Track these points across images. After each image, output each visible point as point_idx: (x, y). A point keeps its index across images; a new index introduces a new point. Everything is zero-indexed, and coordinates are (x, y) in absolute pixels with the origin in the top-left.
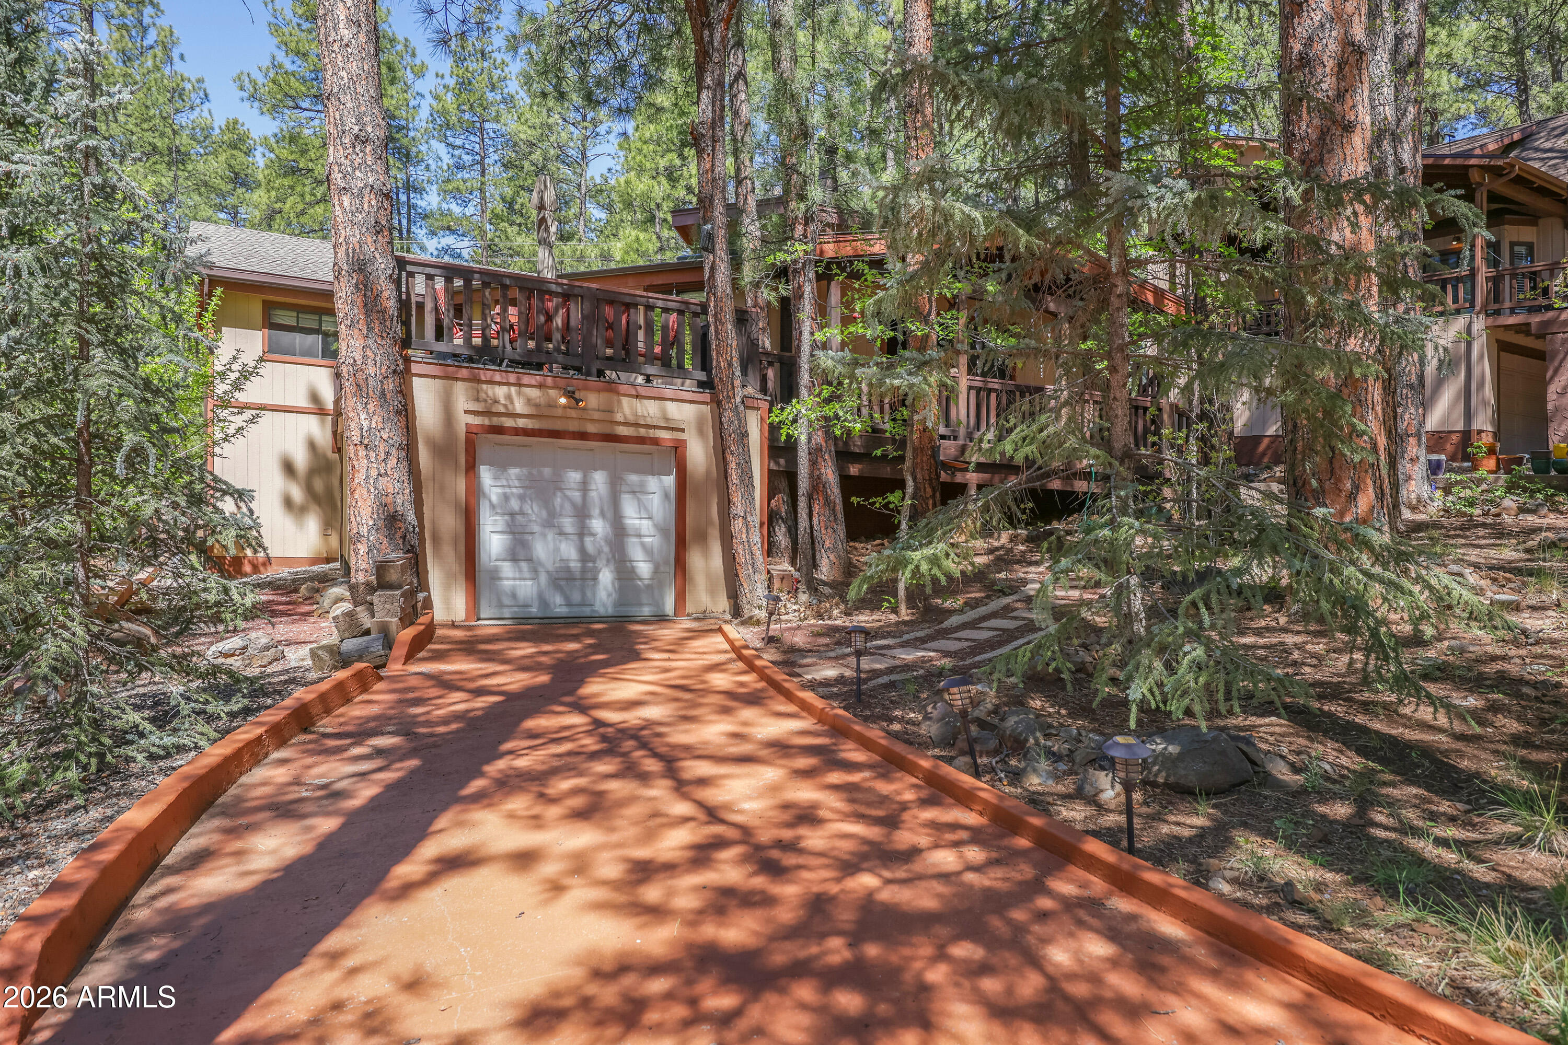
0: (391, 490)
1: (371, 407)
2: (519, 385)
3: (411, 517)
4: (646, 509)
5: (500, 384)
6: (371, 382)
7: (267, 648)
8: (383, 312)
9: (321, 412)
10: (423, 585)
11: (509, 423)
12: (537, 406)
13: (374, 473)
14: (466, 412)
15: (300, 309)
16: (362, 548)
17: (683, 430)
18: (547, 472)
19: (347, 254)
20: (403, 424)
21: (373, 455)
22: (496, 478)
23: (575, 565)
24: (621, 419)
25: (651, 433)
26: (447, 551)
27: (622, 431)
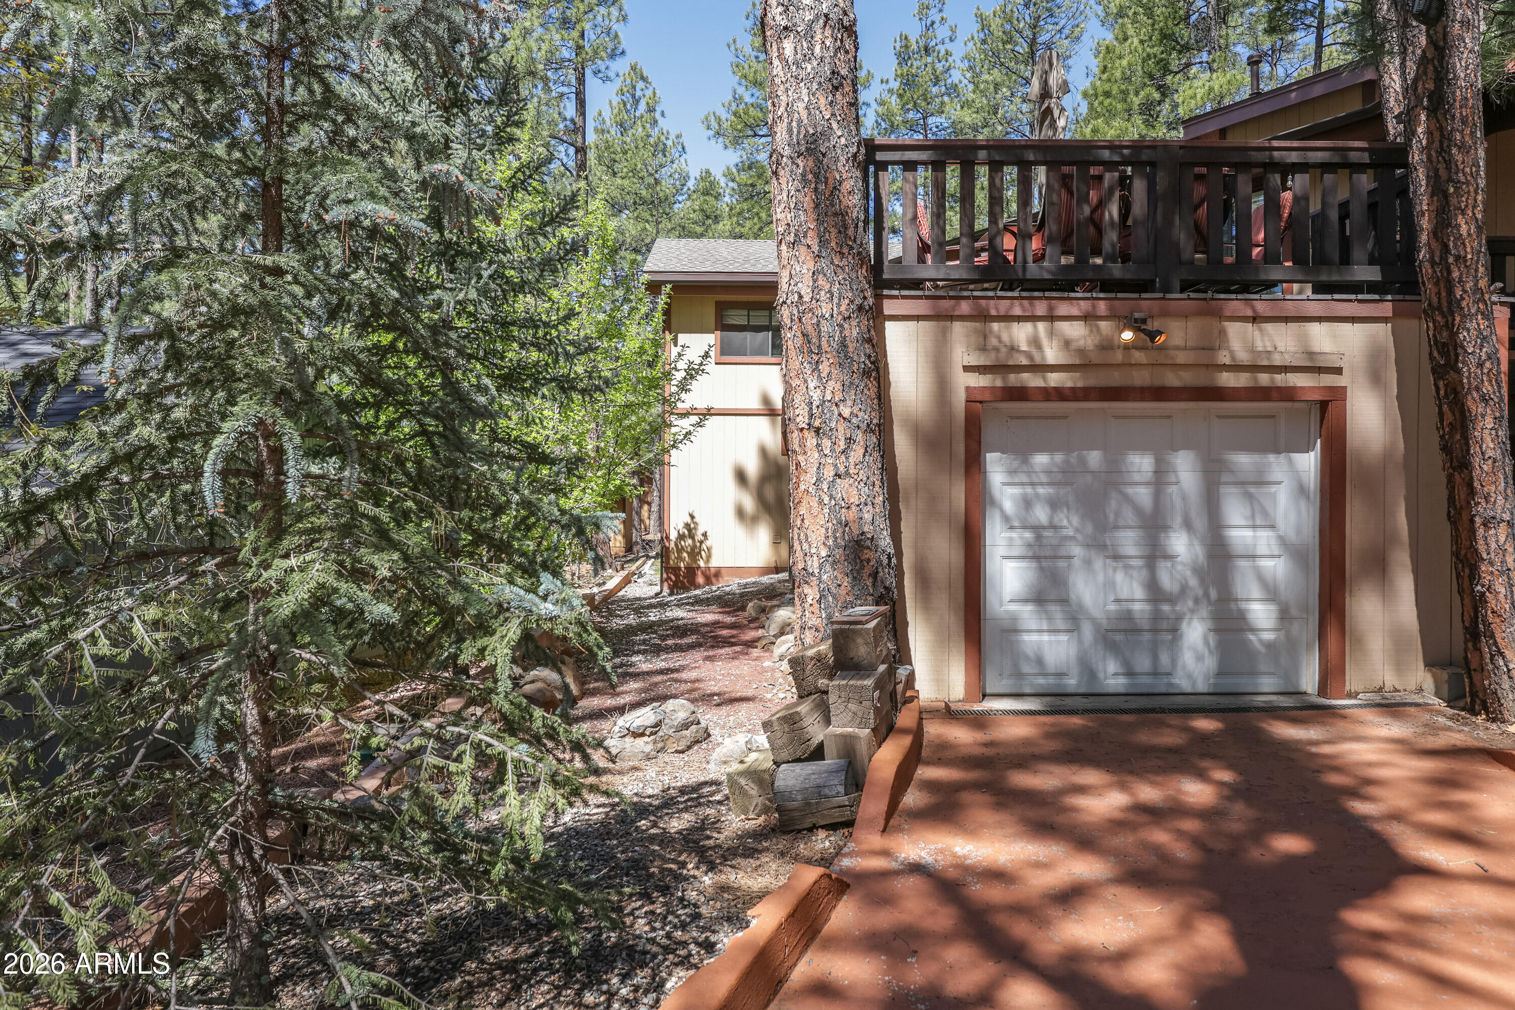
0: (854, 500)
1: (824, 368)
2: (1051, 318)
3: (885, 541)
4: (1265, 513)
5: (1019, 319)
6: (825, 327)
7: (686, 726)
8: (842, 214)
9: (771, 413)
10: (902, 655)
11: (1032, 381)
12: (1081, 352)
13: (829, 473)
14: (967, 369)
15: (750, 307)
17: (1338, 371)
18: (1094, 458)
19: (790, 131)
20: (873, 392)
21: (827, 443)
22: (1012, 472)
23: (1140, 608)
24: (1227, 361)
25: (1280, 379)
26: (941, 601)
27: (1228, 380)
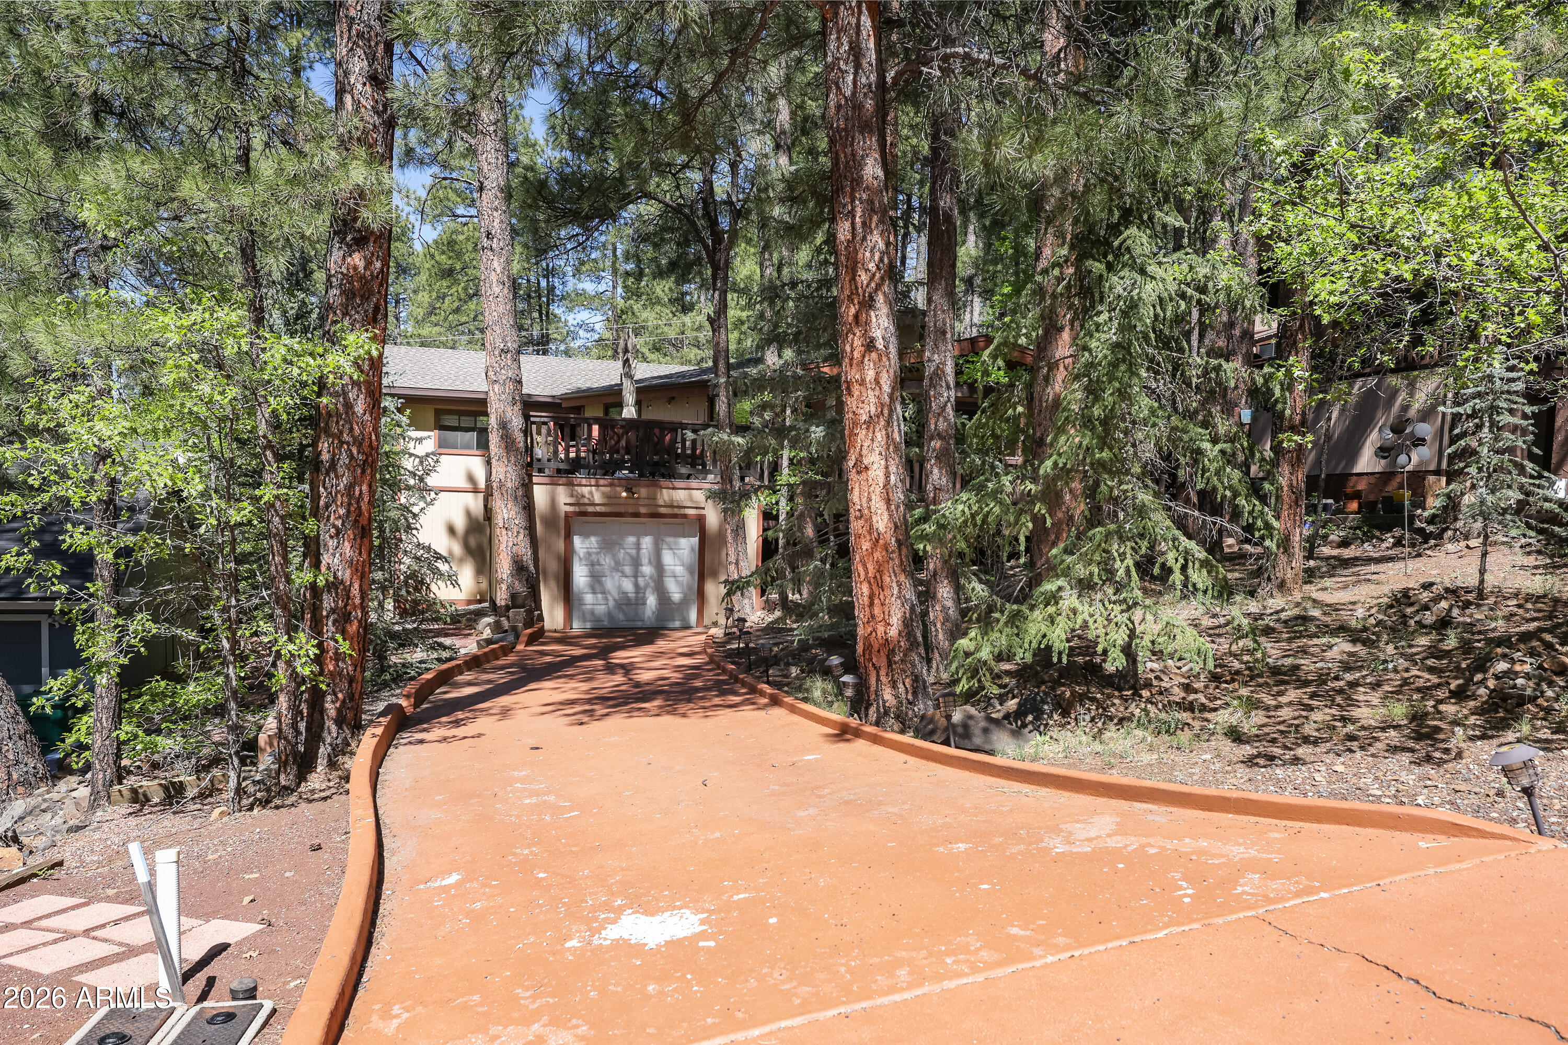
0: (520, 552)
2: (597, 485)
3: (532, 568)
5: (585, 485)
6: (509, 492)
9: (476, 491)
10: (539, 607)
11: (590, 509)
15: (461, 413)
16: (504, 587)
17: (702, 508)
19: (497, 419)
22: (583, 542)
23: (632, 595)
24: (662, 503)
25: (682, 511)
26: (553, 584)
27: (663, 510)
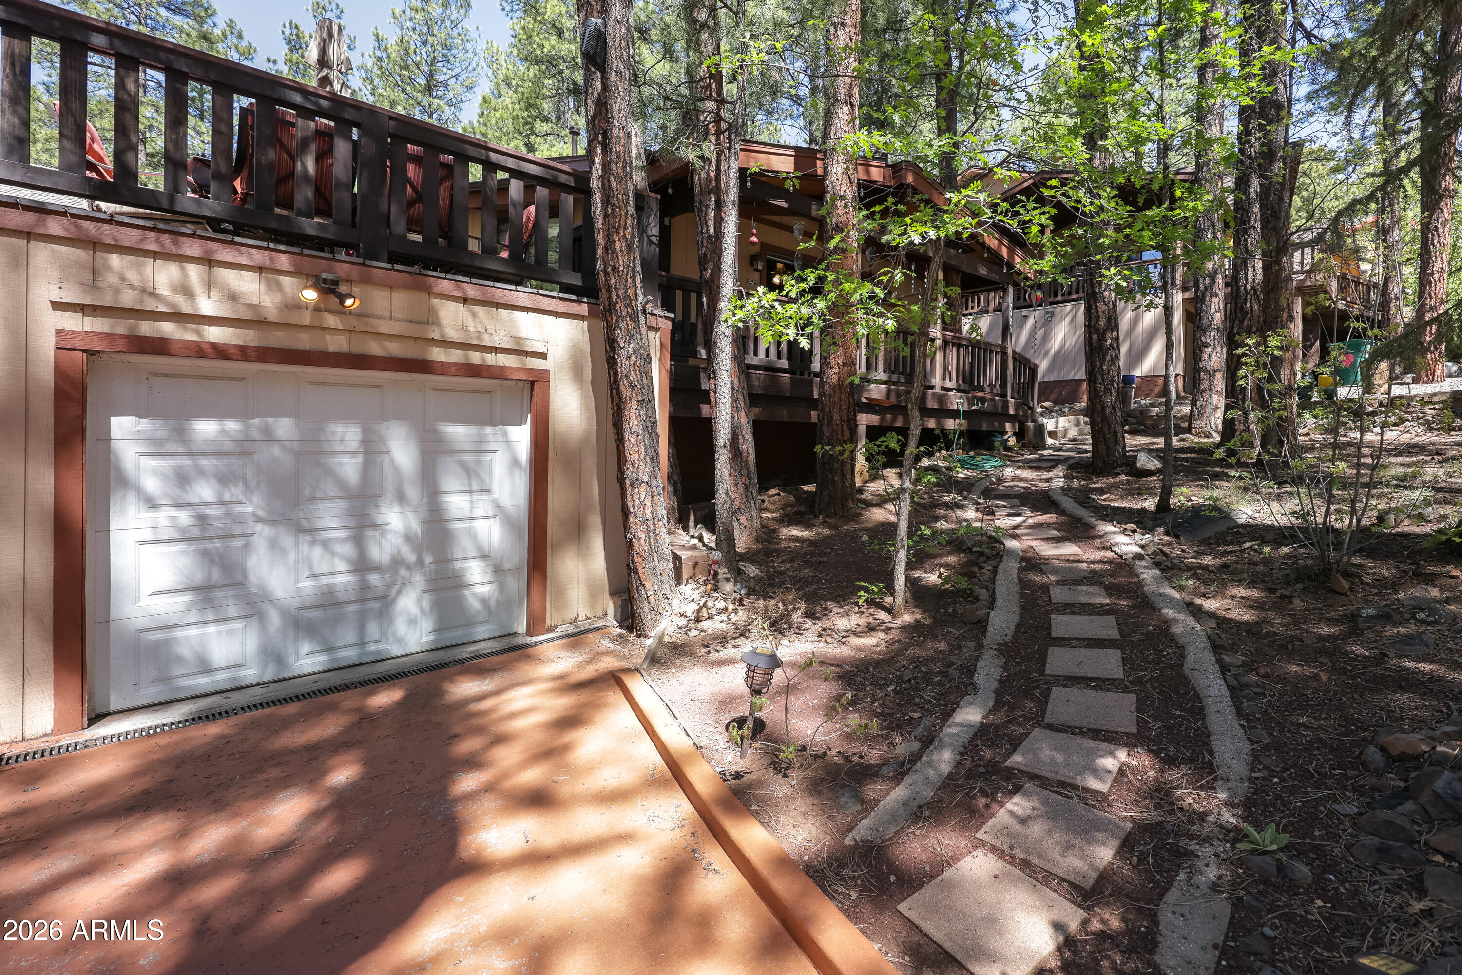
2: (208, 261)
4: (480, 480)
12: (254, 307)
14: (57, 305)
18: (283, 426)
23: (343, 580)
24: (437, 336)
25: (491, 359)
27: (438, 355)
